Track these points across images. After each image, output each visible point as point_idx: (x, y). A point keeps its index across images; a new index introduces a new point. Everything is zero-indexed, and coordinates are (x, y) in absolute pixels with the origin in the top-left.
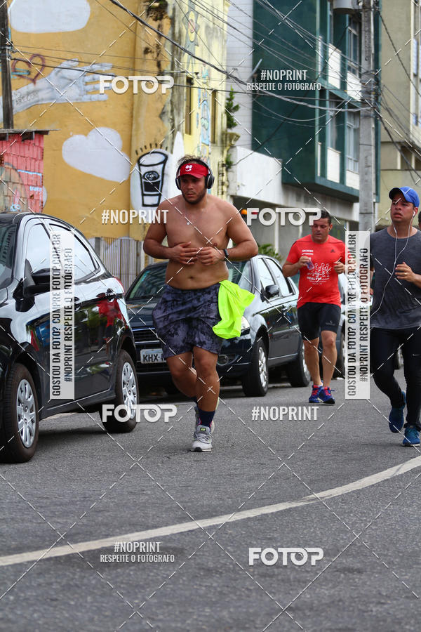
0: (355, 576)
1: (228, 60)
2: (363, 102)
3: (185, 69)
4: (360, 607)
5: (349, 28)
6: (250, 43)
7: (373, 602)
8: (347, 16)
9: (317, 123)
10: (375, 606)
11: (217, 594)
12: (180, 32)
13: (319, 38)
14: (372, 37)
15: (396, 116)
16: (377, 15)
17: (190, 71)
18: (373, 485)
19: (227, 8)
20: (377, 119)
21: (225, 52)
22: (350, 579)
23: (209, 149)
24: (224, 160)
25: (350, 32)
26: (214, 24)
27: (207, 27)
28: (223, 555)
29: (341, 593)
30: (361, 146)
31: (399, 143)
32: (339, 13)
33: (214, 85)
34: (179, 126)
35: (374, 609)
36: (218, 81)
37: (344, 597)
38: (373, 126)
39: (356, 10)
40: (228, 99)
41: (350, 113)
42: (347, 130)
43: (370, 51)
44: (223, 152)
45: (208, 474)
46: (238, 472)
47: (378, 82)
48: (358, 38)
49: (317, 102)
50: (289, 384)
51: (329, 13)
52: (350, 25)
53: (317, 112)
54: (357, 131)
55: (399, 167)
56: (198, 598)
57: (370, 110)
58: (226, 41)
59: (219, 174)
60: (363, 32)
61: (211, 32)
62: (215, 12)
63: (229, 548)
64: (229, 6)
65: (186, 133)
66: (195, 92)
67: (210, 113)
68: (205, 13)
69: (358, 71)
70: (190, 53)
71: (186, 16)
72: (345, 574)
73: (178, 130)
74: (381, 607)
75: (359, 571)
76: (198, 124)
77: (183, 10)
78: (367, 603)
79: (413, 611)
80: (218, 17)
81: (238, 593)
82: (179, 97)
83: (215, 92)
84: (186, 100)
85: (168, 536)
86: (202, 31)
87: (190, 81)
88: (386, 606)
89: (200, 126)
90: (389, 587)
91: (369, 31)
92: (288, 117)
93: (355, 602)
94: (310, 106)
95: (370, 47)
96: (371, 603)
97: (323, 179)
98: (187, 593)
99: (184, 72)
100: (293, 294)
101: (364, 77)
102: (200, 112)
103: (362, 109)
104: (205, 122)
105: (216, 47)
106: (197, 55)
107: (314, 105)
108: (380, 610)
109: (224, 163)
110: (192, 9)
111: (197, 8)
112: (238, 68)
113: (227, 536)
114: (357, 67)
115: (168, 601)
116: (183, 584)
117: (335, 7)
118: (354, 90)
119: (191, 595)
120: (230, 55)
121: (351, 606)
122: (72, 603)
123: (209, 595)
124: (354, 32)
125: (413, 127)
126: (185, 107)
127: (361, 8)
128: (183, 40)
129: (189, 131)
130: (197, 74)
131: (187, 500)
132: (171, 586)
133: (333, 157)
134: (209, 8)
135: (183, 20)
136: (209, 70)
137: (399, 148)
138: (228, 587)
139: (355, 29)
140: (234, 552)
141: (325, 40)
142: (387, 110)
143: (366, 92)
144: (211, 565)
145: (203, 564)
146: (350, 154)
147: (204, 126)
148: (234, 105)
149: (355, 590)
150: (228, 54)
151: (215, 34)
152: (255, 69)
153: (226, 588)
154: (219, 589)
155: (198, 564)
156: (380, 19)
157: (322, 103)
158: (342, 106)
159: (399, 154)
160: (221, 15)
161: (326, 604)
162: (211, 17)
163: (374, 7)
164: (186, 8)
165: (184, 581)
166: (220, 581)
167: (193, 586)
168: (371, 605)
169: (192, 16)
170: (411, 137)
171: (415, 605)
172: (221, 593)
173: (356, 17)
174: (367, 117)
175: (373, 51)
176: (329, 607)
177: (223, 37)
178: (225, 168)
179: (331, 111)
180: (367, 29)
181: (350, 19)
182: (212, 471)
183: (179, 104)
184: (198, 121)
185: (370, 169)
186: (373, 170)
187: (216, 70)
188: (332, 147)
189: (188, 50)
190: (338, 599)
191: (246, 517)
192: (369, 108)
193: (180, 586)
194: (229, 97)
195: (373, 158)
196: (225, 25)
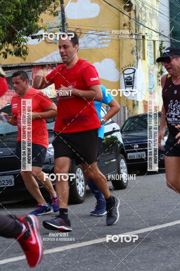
1: (159, 27)
3: (141, 32)
6: (168, 19)
11: (166, 257)
12: (139, 16)
17: (143, 32)
19: (158, 5)
21: (158, 24)
23: (153, 66)
24: (159, 70)
26: (153, 12)
27: (150, 14)
28: (167, 240)
33: (153, 38)
34: (140, 57)
36: (156, 37)
40: (160, 44)
44: (159, 67)
45: (159, 205)
46: (172, 204)
56: (158, 259)
58: (158, 19)
59: (158, 77)
61: (152, 15)
62: (153, 7)
63: (170, 237)
65: (143, 59)
66: (146, 42)
67: (153, 50)
68: (149, 7)
70: (143, 25)
71: (141, 9)
73: (140, 58)
76: (148, 55)
77: (140, 6)
80: (154, 9)
81: (175, 256)
82: (139, 44)
83: (154, 42)
84: (142, 45)
85: (143, 233)
86: (148, 15)
87: (143, 37)
89: (149, 56)
98: (153, 257)
99: (141, 33)
102: (148, 50)
104: (151, 54)
105: (154, 22)
106: (146, 26)
109: (160, 72)
110: (143, 6)
111: (145, 6)
112: (164, 31)
113: (169, 232)
115: (145, 261)
116: (151, 253)
119: (155, 258)
120: (160, 25)
122: (104, 263)
123: (162, 258)
126: (142, 49)
128: (140, 20)
129: (144, 59)
130: (146, 34)
131: (151, 217)
132: (146, 254)
134: (150, 5)
135: (139, 11)
136: (152, 32)
138: (170, 254)
140: (172, 239)
144: (162, 245)
145: (159, 245)
147: (150, 56)
148: (163, 47)
150: (159, 25)
151: (153, 16)
152: (171, 31)
153: (169, 255)
154: (166, 255)
155: (157, 245)
160: (155, 8)
162: (151, 9)
164: (140, 5)
165: (151, 252)
166: (167, 252)
167: (155, 254)
169: (143, 9)
172: (167, 256)
177: (157, 18)
178: (160, 74)
182: (161, 204)
183: (139, 47)
184: (148, 54)
187: (155, 32)
189: (142, 24)
191: (176, 224)
193: (150, 254)
194: (161, 43)
196: (158, 12)
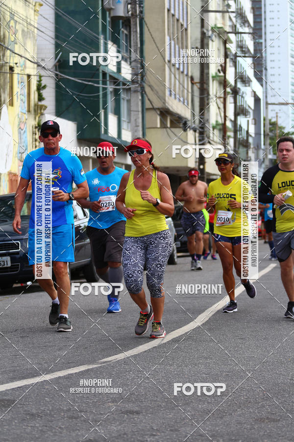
0: (134, 416)
1: (38, 54)
2: (133, 82)
3: (8, 61)
4: (139, 438)
5: (122, 29)
6: (53, 42)
7: (147, 435)
8: (121, 21)
9: (101, 96)
10: (149, 438)
11: (39, 432)
12: (4, 35)
13: (101, 37)
14: (138, 36)
15: (156, 90)
16: (142, 20)
17: (11, 61)
18: (145, 351)
19: (36, 18)
20: (143, 92)
21: (36, 48)
22: (132, 418)
23: (26, 116)
24: (36, 123)
25: (123, 32)
26: (28, 28)
27: (23, 31)
28: (42, 404)
29: (125, 428)
30: (132, 112)
31: (158, 109)
32: (115, 20)
33: (28, 71)
34: (4, 101)
35: (149, 440)
36: (32, 69)
37: (127, 431)
38: (140, 98)
39: (127, 17)
40: (38, 81)
41: (124, 89)
42: (122, 101)
43: (137, 45)
44: (35, 118)
45: (30, 346)
46: (51, 344)
47: (143, 67)
48: (128, 36)
49: (101, 82)
50: (85, 280)
51: (108, 19)
52: (123, 27)
53: (101, 89)
54: (129, 101)
55: (159, 126)
56: (26, 435)
57: (138, 87)
58: (36, 40)
59: (33, 134)
60: (132, 33)
61: (26, 34)
62: (29, 20)
63: (46, 399)
64: (37, 16)
65: (10, 105)
66: (15, 77)
67: (26, 91)
68: (21, 21)
69: (128, 60)
70: (11, 50)
71: (8, 23)
72: (128, 415)
73: (4, 103)
74: (153, 438)
75: (138, 413)
76: (18, 99)
77: (6, 19)
78: (143, 435)
79: (175, 440)
80: (31, 25)
81: (54, 431)
82: (4, 80)
83: (29, 76)
84: (9, 82)
85: (4, 391)
86: (19, 35)
87: (11, 69)
88: (157, 437)
89: (19, 100)
90: (159, 423)
91: (136, 31)
92: (81, 93)
93: (135, 435)
94: (96, 85)
95: (137, 43)
96: (145, 435)
97: (106, 135)
98: (18, 432)
99: (7, 63)
100: (87, 217)
101: (133, 64)
102: (19, 90)
103: (133, 87)
104: (23, 97)
105: (30, 45)
106: (16, 52)
107: (99, 84)
108: (153, 440)
109: (37, 126)
110: (12, 18)
111: (15, 18)
112: (45, 59)
113: (45, 390)
114: (128, 57)
115: (5, 437)
116: (15, 425)
117: (112, 15)
118: (127, 73)
119: (21, 432)
120: (39, 50)
121: (132, 438)
123: (34, 433)
124: (125, 32)
125: (168, 98)
126: (8, 88)
127: (130, 15)
128: (7, 40)
129: (11, 104)
130: (16, 64)
131: (16, 365)
132: (7, 427)
133: (112, 120)
134: (24, 18)
135: (6, 26)
136: (25, 61)
137: (159, 112)
138: (46, 426)
139: (126, 30)
140: (51, 401)
141: (105, 39)
142: (150, 86)
143: (135, 74)
144: (34, 411)
145: (29, 411)
146: (124, 118)
147: (22, 100)
148: (43, 85)
149: (135, 426)
150: (38, 49)
151: (29, 36)
152: (57, 60)
153: (45, 428)
154: (40, 428)
155: (25, 411)
156: (143, 22)
157: (104, 83)
158: (118, 85)
159: (158, 118)
160: (32, 23)
161: (115, 437)
162: (25, 24)
163: (139, 15)
164: (8, 18)
165: (16, 423)
166: (41, 422)
167: (22, 427)
168: (147, 437)
169: (12, 23)
170: (167, 104)
171: (177, 436)
172: (41, 431)
173: (127, 22)
174: (136, 91)
175: (139, 46)
176: (117, 439)
177: (34, 37)
178: (37, 129)
179: (110, 88)
180: (135, 30)
181: (123, 23)
182: (33, 344)
183: (4, 86)
184: (18, 97)
185: (139, 128)
186: (140, 128)
187: (29, 62)
188: (112, 112)
189: (9, 48)
190: (123, 433)
191: (57, 376)
192: (137, 85)
193: (13, 427)
194: (39, 80)
195: (140, 120)
196: (36, 29)
